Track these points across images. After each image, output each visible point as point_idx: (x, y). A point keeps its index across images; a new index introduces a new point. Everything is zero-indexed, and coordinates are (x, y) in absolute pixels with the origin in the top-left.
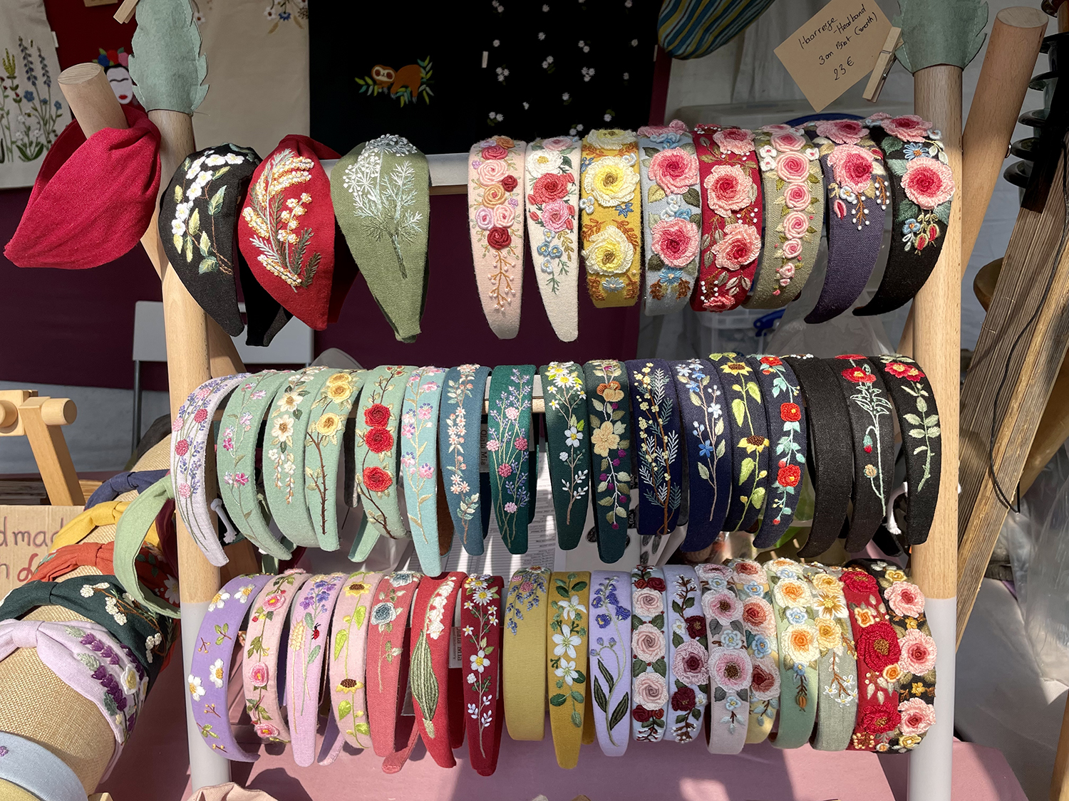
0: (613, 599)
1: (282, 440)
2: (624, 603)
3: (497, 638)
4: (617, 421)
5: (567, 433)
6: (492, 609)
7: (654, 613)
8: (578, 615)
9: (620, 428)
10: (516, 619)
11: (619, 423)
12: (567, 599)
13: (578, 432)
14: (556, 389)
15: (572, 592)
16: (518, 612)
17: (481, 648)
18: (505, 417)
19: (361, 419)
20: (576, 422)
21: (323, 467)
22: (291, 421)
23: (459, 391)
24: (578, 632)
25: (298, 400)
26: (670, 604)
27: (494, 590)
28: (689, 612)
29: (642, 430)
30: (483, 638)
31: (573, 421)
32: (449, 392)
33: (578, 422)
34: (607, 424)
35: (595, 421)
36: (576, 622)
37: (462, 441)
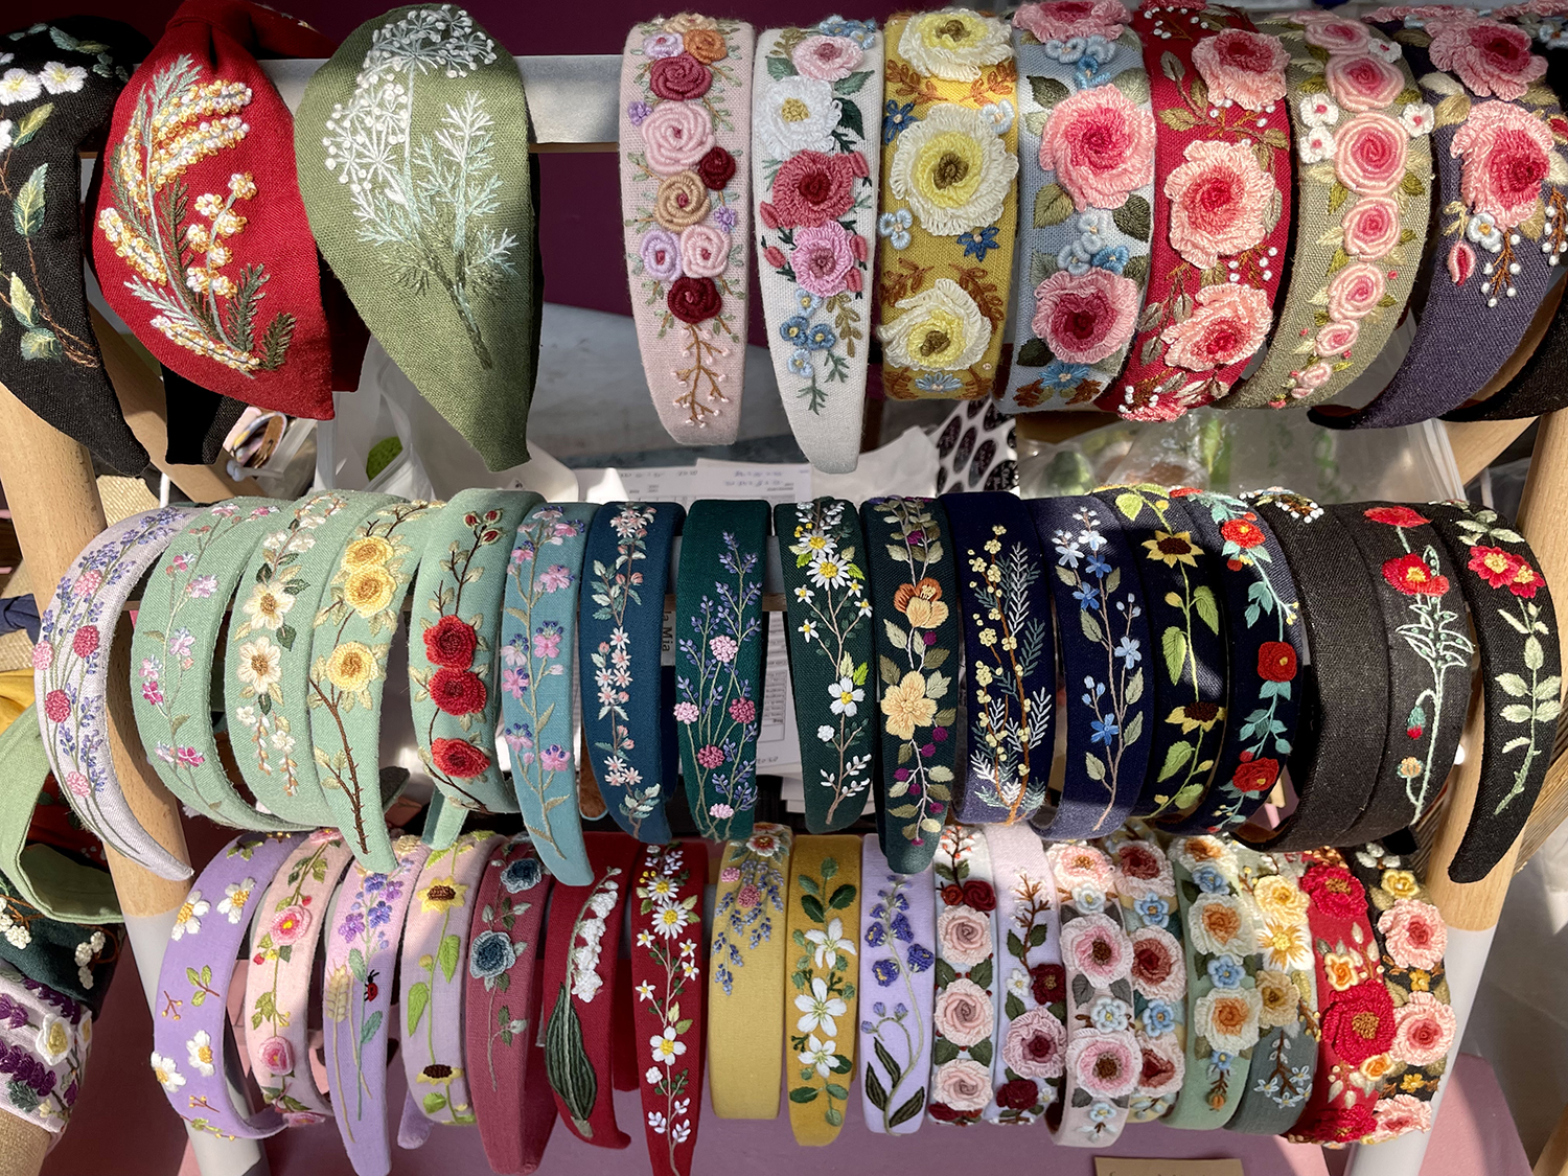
0: (902, 927)
1: (262, 689)
2: (923, 938)
3: (697, 1002)
4: (933, 671)
5: (833, 690)
6: (688, 948)
7: (975, 958)
8: (842, 960)
9: (939, 684)
10: (730, 966)
11: (938, 675)
12: (820, 925)
13: (855, 687)
14: (811, 593)
15: (830, 911)
16: (734, 951)
17: (669, 1024)
18: (709, 655)
19: (417, 647)
20: (851, 667)
21: (347, 750)
22: (274, 653)
23: (615, 591)
24: (840, 992)
25: (285, 602)
26: (1004, 938)
27: (691, 903)
28: (1039, 955)
29: (982, 688)
30: (672, 1004)
31: (846, 664)
32: (595, 592)
33: (856, 668)
34: (914, 678)
35: (888, 668)
36: (838, 974)
37: (624, 697)
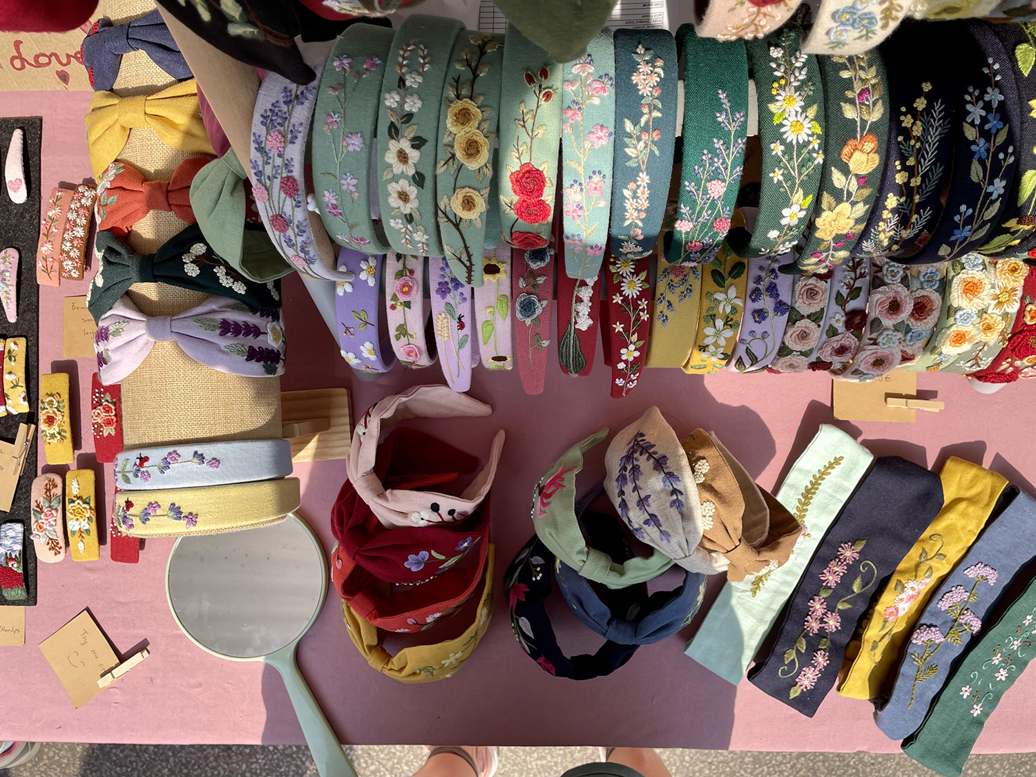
0: (772, 290)
1: (407, 211)
2: (785, 297)
3: (646, 332)
4: (857, 202)
5: (785, 212)
6: (643, 304)
7: (815, 308)
8: (734, 309)
9: (861, 209)
10: (666, 312)
11: (861, 204)
12: (721, 289)
13: (801, 210)
14: (782, 148)
15: (729, 281)
16: (670, 304)
17: (631, 343)
18: (705, 192)
20: (802, 198)
21: (466, 248)
22: (413, 191)
23: (642, 144)
24: (731, 326)
25: (414, 155)
26: (834, 295)
27: (643, 275)
28: (852, 305)
30: (633, 333)
31: (798, 196)
32: (627, 146)
33: (805, 198)
34: (845, 207)
35: (827, 199)
36: (731, 316)
37: (643, 215)
